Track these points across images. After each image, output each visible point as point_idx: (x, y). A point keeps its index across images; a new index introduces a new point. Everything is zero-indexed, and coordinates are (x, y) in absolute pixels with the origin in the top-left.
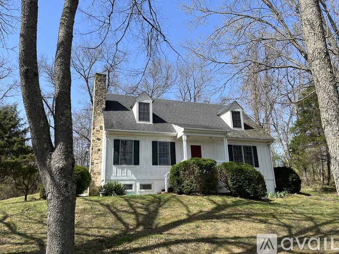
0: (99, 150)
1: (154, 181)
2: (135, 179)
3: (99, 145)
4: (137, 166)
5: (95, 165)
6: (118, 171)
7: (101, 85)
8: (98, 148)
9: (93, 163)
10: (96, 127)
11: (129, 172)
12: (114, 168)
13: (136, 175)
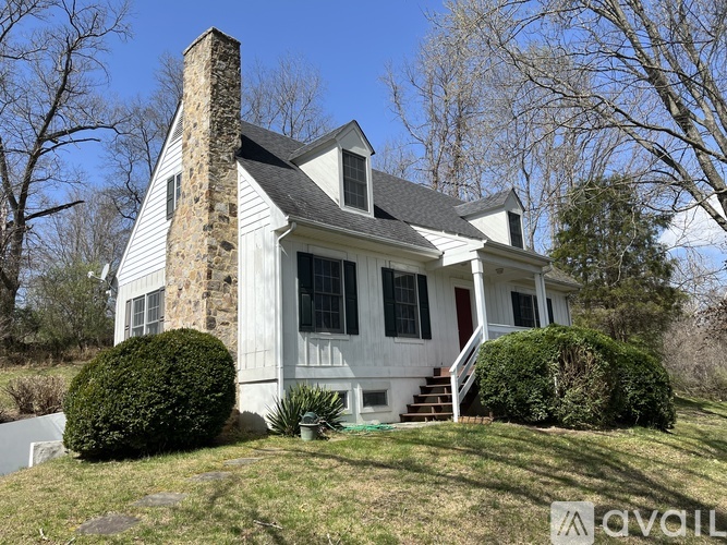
0: (228, 280)
1: (392, 381)
2: (351, 375)
3: (227, 263)
4: (355, 338)
5: (219, 327)
6: (312, 352)
7: (228, 72)
8: (226, 274)
9: (214, 320)
10: (218, 206)
11: (339, 355)
12: (302, 342)
13: (352, 366)
